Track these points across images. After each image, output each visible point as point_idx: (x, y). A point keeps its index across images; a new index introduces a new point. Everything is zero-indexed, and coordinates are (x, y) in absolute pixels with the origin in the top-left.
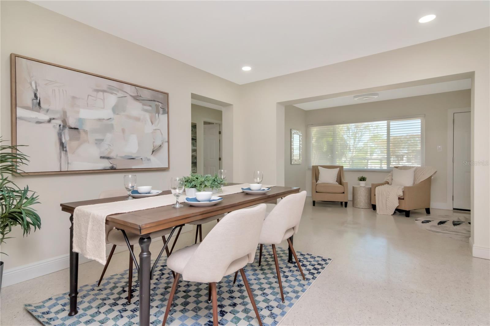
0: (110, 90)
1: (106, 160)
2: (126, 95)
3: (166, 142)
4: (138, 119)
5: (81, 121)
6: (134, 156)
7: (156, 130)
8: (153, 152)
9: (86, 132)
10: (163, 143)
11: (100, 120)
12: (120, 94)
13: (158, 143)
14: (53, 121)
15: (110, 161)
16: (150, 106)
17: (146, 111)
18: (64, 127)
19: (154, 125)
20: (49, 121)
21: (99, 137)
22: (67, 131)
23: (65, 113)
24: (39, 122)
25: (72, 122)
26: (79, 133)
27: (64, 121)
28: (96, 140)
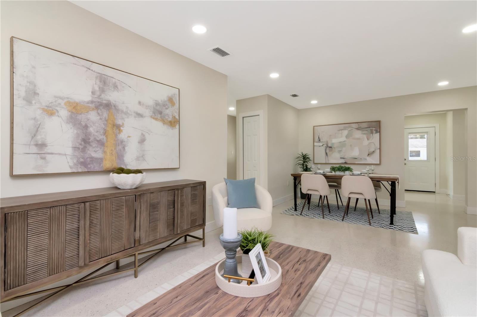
0: (345, 129)
1: (343, 159)
2: (352, 128)
3: (378, 149)
4: (359, 139)
5: (333, 144)
6: (356, 157)
7: (370, 143)
8: (368, 155)
9: (334, 148)
10: (375, 150)
11: (340, 142)
12: (350, 129)
13: (372, 150)
14: (324, 145)
15: (344, 159)
16: (367, 131)
17: (364, 134)
18: (327, 147)
19: (369, 141)
20: (323, 145)
21: (340, 149)
22: (328, 148)
23: (327, 142)
24: (320, 146)
25: (330, 145)
26: (332, 149)
27: (327, 145)
28: (339, 151)
